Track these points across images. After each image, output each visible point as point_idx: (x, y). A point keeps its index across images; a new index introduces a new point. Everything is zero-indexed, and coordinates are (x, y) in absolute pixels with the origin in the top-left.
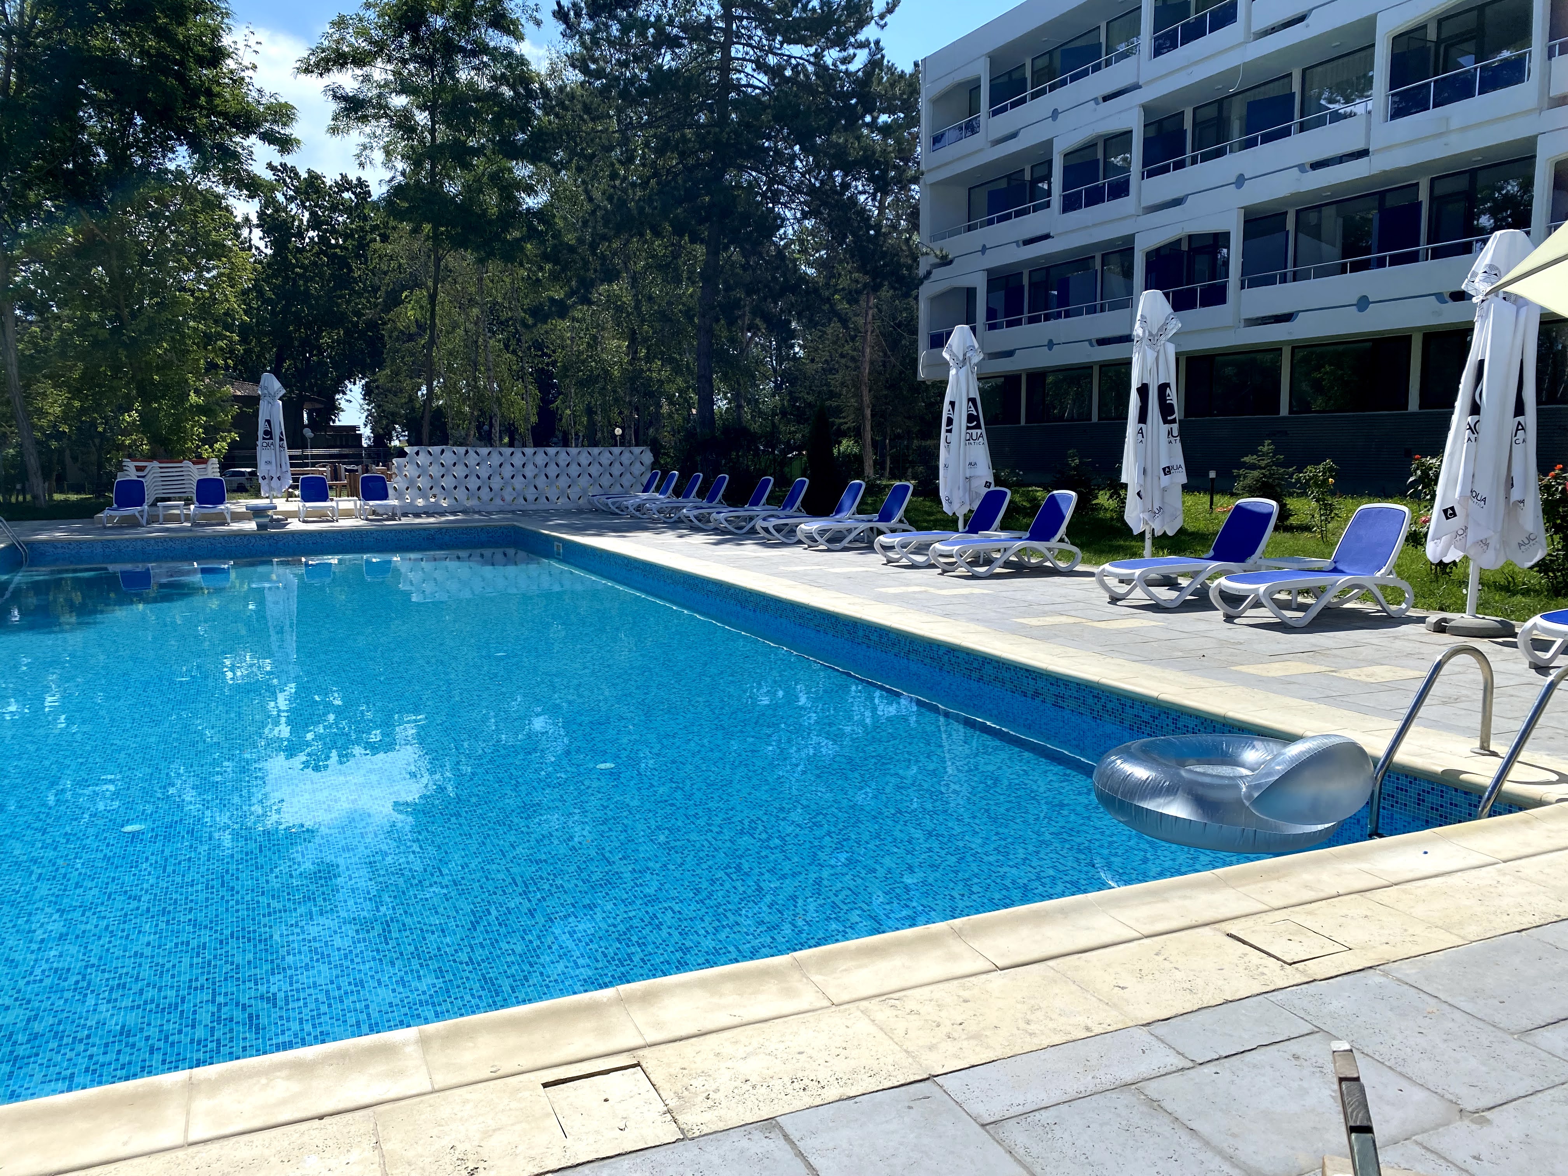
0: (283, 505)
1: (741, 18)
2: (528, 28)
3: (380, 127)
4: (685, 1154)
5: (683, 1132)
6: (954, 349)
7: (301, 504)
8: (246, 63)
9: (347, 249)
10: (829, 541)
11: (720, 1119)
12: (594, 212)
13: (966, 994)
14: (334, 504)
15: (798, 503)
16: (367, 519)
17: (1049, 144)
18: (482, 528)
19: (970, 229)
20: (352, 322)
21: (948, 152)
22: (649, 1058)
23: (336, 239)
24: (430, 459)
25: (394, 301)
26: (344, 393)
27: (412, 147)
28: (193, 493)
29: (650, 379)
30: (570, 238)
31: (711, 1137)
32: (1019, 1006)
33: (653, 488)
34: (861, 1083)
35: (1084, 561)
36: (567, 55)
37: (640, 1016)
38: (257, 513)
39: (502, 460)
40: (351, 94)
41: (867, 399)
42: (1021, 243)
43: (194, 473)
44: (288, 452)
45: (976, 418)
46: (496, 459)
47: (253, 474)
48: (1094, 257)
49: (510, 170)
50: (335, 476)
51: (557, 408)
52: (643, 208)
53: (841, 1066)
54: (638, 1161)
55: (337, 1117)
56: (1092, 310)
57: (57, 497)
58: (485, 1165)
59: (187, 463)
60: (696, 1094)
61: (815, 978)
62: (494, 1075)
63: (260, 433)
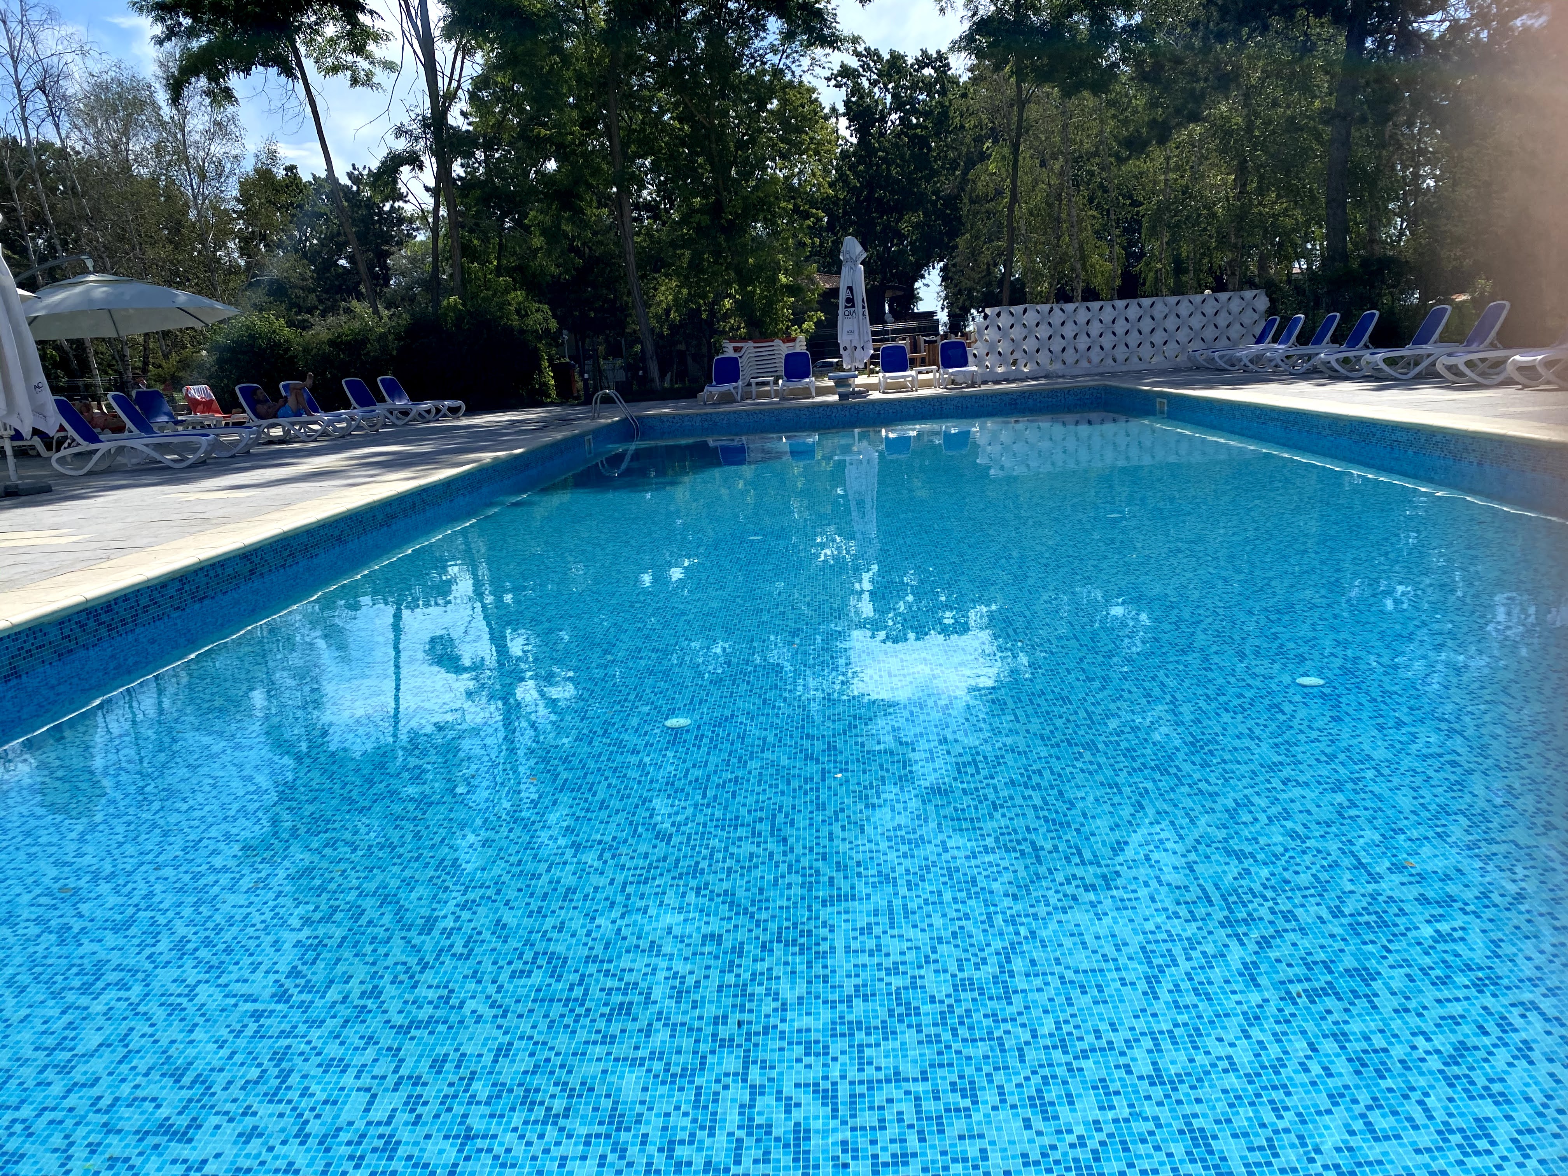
0: (866, 379)
7: (881, 376)
16: (946, 389)
18: (1067, 391)
20: (931, 201)
23: (917, 118)
24: (1012, 320)
26: (923, 279)
28: (781, 366)
33: (1269, 338)
38: (839, 382)
39: (1089, 315)
43: (783, 349)
44: (870, 327)
46: (1082, 316)
50: (915, 348)
59: (777, 342)
63: (842, 301)
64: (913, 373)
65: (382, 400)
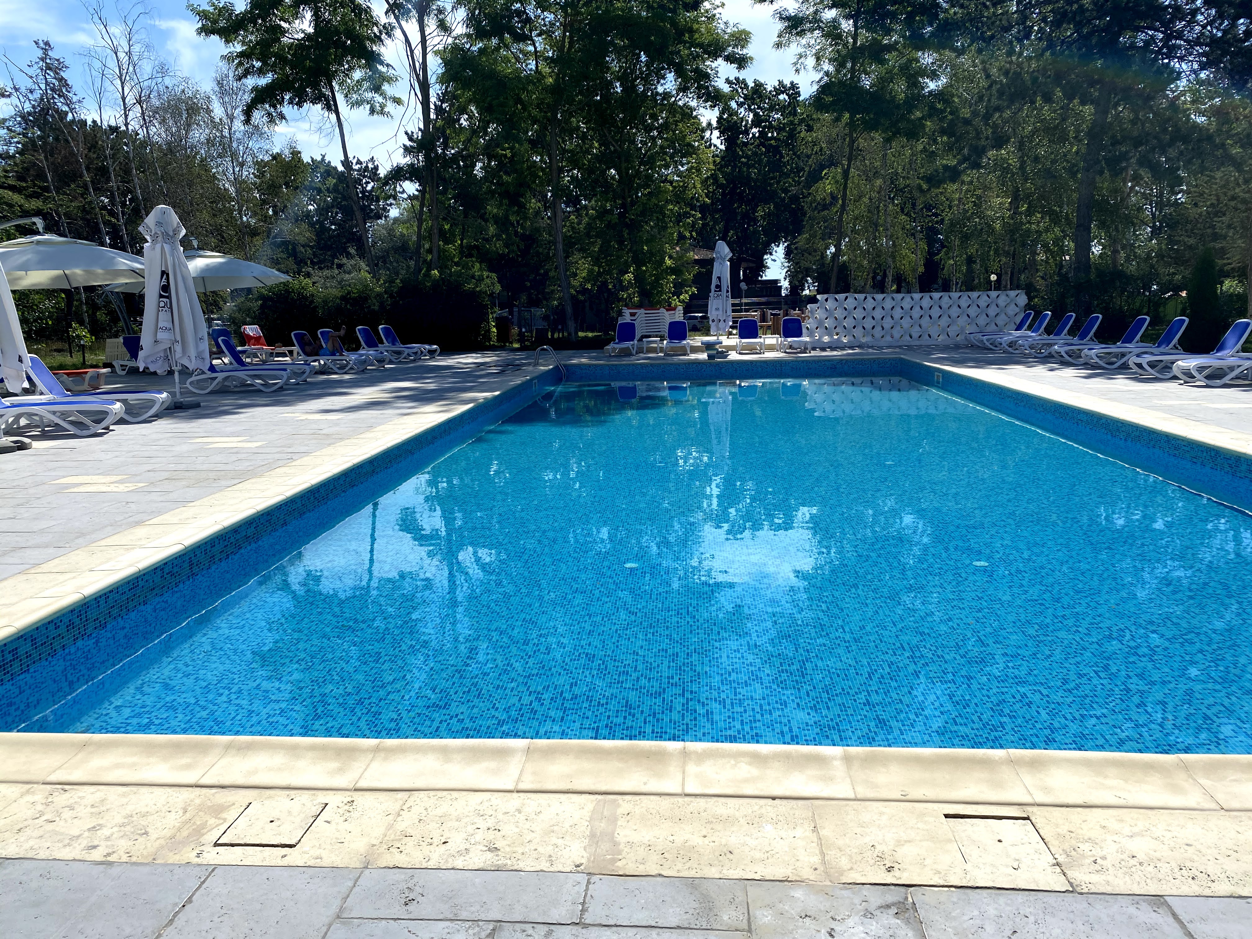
0: (726, 341)
3: (814, 39)
4: (1075, 905)
5: (1071, 884)
7: (738, 340)
9: (780, 140)
10: (1208, 377)
11: (1108, 883)
12: (990, 86)
14: (761, 340)
15: (1175, 340)
16: (785, 352)
18: (874, 360)
20: (780, 198)
22: (1037, 814)
23: (772, 133)
24: (836, 304)
25: (815, 177)
26: (771, 254)
27: (838, 51)
29: (1029, 230)
30: (966, 113)
31: (1099, 896)
37: (1028, 778)
38: (708, 346)
39: (894, 303)
40: (793, 14)
43: (667, 317)
44: (731, 301)
46: (888, 304)
47: (705, 318)
49: (917, 60)
50: (763, 319)
51: (941, 260)
52: (1037, 78)
54: (1031, 898)
55: (785, 802)
57: (581, 334)
58: (899, 866)
59: (663, 310)
60: (1083, 856)
61: (1202, 781)
62: (903, 798)
63: (713, 287)
65: (382, 343)
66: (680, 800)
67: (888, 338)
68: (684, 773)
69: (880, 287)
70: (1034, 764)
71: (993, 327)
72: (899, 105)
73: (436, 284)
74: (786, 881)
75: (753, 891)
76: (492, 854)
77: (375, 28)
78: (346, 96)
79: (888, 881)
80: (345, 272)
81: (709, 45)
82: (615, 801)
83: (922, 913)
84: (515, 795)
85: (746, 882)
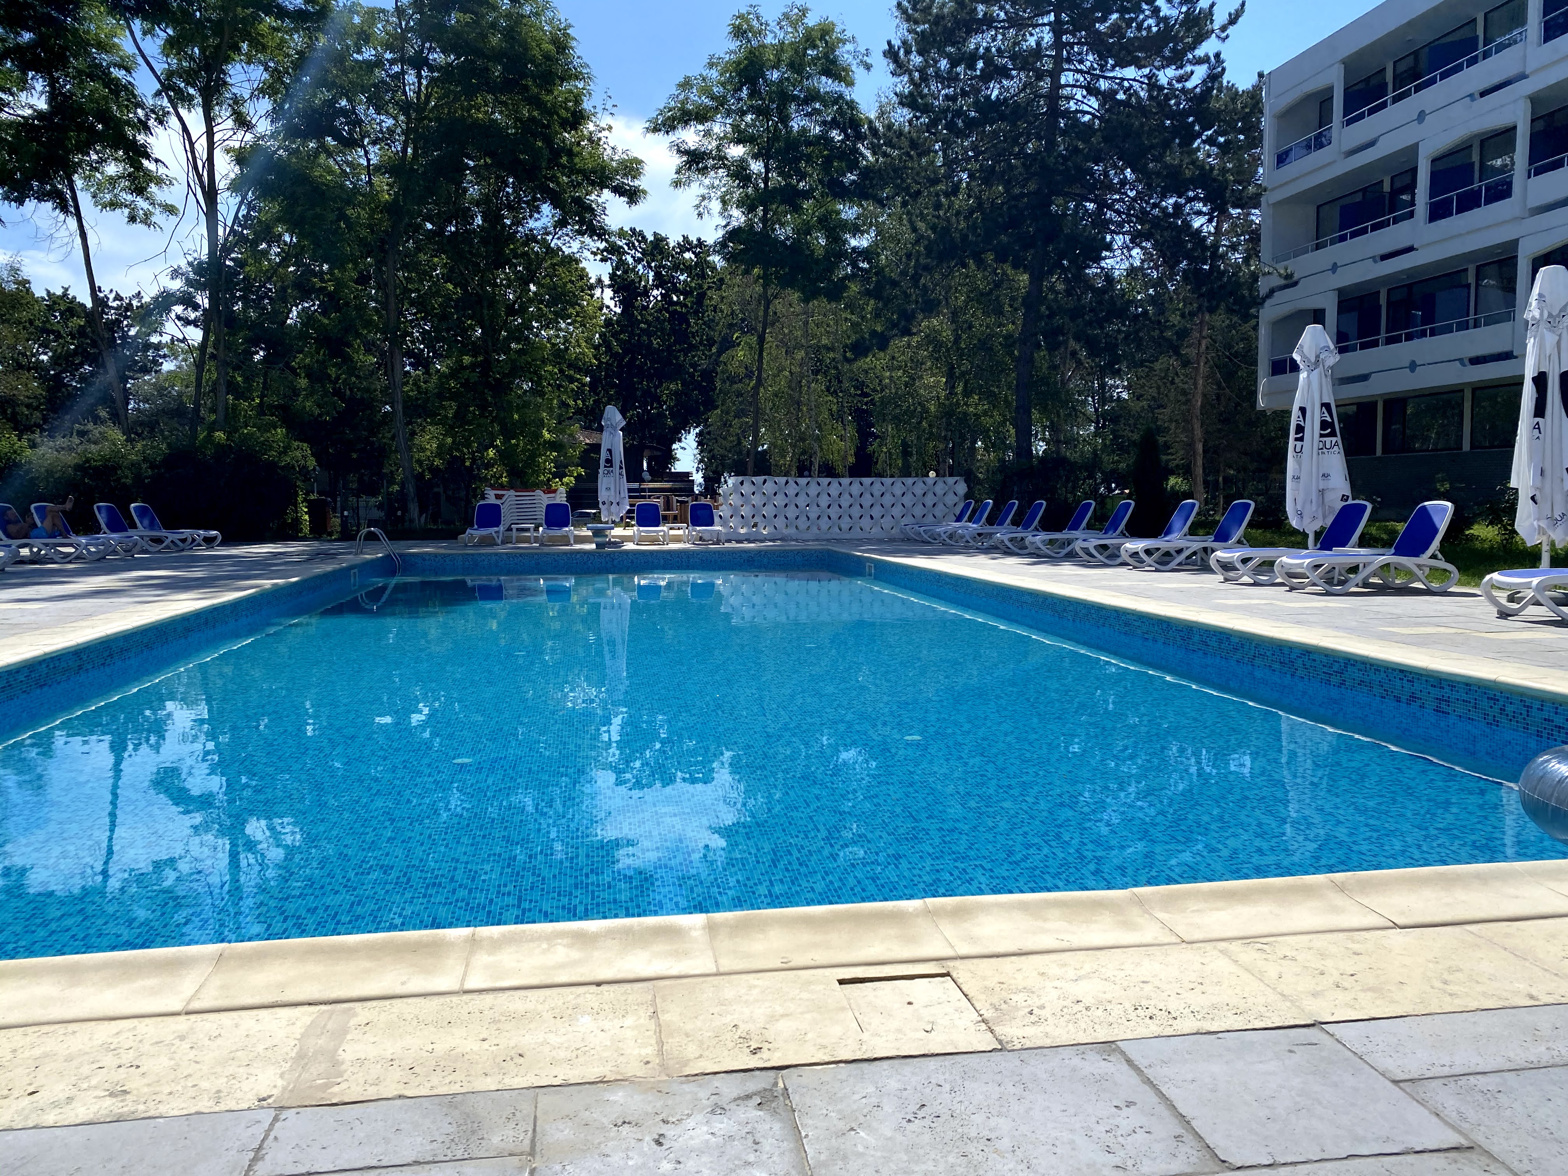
0: (620, 530)
1: (1072, 45)
2: (859, 73)
3: (719, 178)
4: (1005, 1064)
5: (1000, 1042)
6: (1305, 350)
7: (636, 530)
8: (603, 125)
9: (686, 306)
10: (1157, 561)
11: (1047, 1035)
12: (917, 242)
13: (1357, 947)
15: (1123, 525)
16: (694, 543)
17: (1413, 150)
18: (798, 552)
19: (1318, 247)
20: (689, 373)
21: (1292, 169)
22: (960, 970)
23: (678, 297)
24: (753, 488)
25: (728, 344)
26: (680, 442)
27: (747, 195)
28: (541, 515)
29: (965, 414)
31: (1036, 1051)
32: (1431, 965)
33: (966, 518)
34: (1224, 1020)
35: (1460, 583)
36: (896, 94)
37: (949, 929)
38: (597, 535)
39: (819, 489)
40: (693, 148)
41: (1198, 432)
42: (1378, 259)
43: (543, 499)
44: (626, 484)
45: (1331, 425)
46: (813, 490)
48: (1466, 270)
49: (838, 213)
50: (668, 506)
51: (874, 452)
52: (967, 236)
53: (1197, 1000)
54: (947, 1063)
55: (616, 986)
56: (1463, 326)
58: (770, 1046)
59: (539, 492)
60: (1017, 1008)
61: (1161, 915)
62: (784, 966)
63: (602, 462)
64: (665, 529)
65: (134, 526)
66: (455, 999)
67: (814, 530)
68: (467, 966)
69: (803, 470)
70: (957, 913)
71: (930, 518)
72: (818, 260)
73: (222, 450)
74: (601, 1082)
75: (545, 1100)
76: (114, 1100)
77: (139, 111)
78: (94, 196)
79: (751, 1065)
80: (89, 441)
81: (594, 172)
82: (350, 1009)
83: (795, 1099)
84: (183, 1018)
85: (537, 1090)
